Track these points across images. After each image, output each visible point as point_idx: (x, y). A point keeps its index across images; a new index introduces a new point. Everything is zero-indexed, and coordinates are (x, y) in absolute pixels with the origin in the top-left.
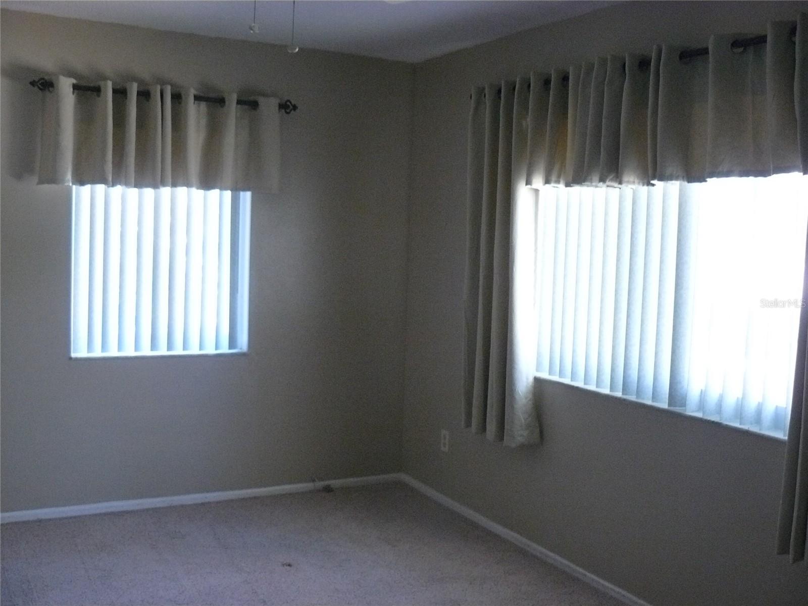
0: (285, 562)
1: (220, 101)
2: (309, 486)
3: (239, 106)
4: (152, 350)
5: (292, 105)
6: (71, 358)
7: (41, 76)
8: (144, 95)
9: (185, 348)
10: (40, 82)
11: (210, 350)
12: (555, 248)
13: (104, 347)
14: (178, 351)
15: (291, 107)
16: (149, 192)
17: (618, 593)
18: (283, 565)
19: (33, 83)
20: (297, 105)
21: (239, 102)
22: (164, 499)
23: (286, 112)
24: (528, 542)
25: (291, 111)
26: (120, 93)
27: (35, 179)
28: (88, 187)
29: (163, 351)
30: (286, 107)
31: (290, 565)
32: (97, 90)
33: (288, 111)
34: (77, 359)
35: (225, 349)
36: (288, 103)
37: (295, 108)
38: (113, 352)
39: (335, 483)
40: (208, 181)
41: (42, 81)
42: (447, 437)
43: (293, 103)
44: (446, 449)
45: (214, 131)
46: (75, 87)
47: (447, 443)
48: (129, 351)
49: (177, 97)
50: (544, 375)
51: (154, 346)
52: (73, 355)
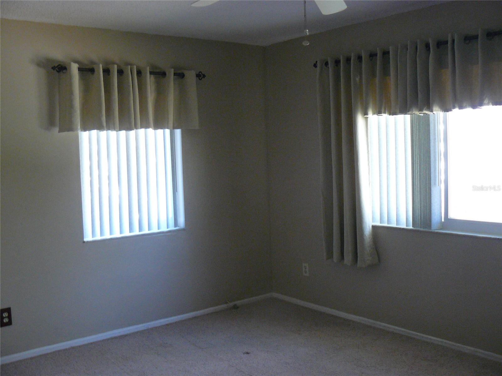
0: (244, 352)
1: (164, 74)
2: (224, 306)
3: (175, 77)
4: (130, 232)
5: (202, 74)
6: (84, 242)
7: (59, 63)
8: (121, 72)
9: (149, 229)
10: (58, 67)
11: (164, 229)
12: (379, 150)
13: (102, 233)
14: (146, 231)
15: (202, 76)
16: (123, 133)
17: (441, 342)
18: (244, 353)
19: (53, 68)
20: (206, 74)
21: (175, 74)
22: (144, 324)
24: (374, 322)
25: (202, 78)
26: (107, 72)
27: (57, 129)
28: (87, 132)
29: (136, 232)
30: (200, 76)
31: (248, 353)
32: (92, 71)
33: (200, 78)
34: (88, 242)
35: (172, 228)
36: (200, 73)
37: (204, 76)
38: (107, 236)
39: (238, 303)
40: (159, 124)
41: (59, 66)
42: (307, 267)
43: (203, 73)
44: (307, 275)
45: (160, 93)
46: (79, 69)
47: (308, 271)
48: (117, 234)
49: (139, 73)
50: (378, 224)
51: (131, 230)
52: (86, 239)
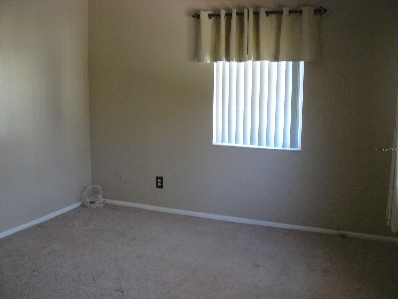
1: (281, 13)
3: (290, 14)
6: (212, 145)
8: (240, 15)
15: (323, 11)
19: (193, 16)
20: (327, 9)
21: (290, 12)
23: (320, 14)
25: (323, 13)
26: (228, 15)
30: (319, 11)
32: (219, 16)
33: (321, 13)
34: (216, 146)
35: (280, 147)
36: (321, 9)
37: (326, 11)
39: (352, 234)
40: (276, 58)
41: (197, 14)
43: (324, 8)
46: (210, 15)
48: (240, 144)
49: (256, 14)
52: (214, 143)
